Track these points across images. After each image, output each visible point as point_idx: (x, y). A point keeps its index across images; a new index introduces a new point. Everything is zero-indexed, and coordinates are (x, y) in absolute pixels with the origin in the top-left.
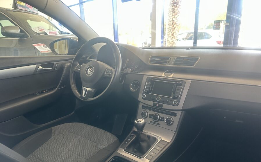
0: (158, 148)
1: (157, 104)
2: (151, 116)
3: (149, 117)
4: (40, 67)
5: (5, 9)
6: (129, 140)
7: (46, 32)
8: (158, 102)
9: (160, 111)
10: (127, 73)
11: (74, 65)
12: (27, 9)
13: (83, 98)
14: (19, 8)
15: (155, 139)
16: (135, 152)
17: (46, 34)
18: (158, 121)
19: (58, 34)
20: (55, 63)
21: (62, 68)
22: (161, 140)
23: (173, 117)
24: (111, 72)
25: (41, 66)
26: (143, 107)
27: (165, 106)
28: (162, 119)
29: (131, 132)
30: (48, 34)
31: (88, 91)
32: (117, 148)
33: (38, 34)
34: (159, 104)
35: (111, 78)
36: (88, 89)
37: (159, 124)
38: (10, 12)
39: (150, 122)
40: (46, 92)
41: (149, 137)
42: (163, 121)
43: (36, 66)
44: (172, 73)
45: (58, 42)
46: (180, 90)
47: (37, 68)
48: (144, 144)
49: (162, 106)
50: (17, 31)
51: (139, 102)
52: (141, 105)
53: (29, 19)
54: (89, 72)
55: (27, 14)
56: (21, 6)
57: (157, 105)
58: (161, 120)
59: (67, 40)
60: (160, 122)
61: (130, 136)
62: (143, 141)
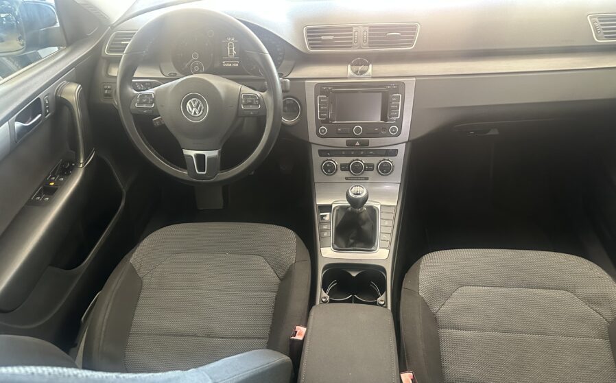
0: (386, 223)
1: (356, 141)
2: (345, 167)
3: (342, 170)
6: (325, 227)
8: (358, 136)
9: (362, 153)
13: (201, 177)
18: (364, 172)
20: (40, 96)
22: (381, 205)
23: (391, 158)
24: (260, 102)
26: (322, 153)
28: (370, 167)
29: (316, 211)
36: (208, 154)
37: (367, 178)
39: (347, 178)
42: (373, 170)
43: (6, 126)
46: (397, 102)
47: (12, 127)
49: (367, 144)
51: (311, 144)
52: (316, 150)
54: (195, 111)
57: (358, 144)
58: (369, 170)
60: (367, 174)
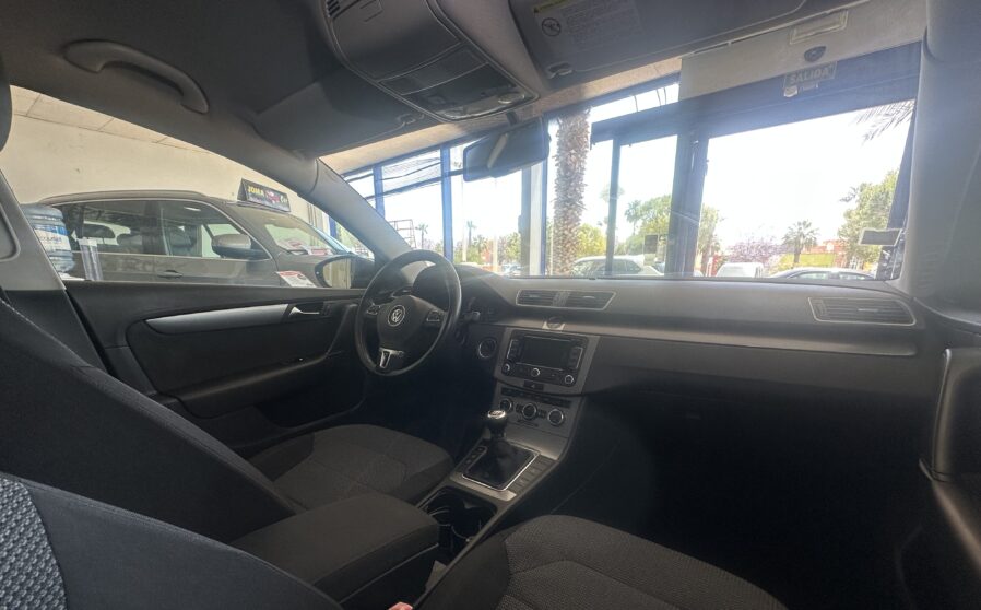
0: (533, 471)
1: (532, 384)
2: (520, 409)
3: (517, 410)
4: (295, 310)
5: (222, 200)
6: (473, 456)
7: (306, 248)
8: (534, 379)
9: (538, 398)
10: (472, 322)
11: (364, 306)
12: (267, 203)
13: (381, 370)
14: (251, 199)
15: (527, 455)
16: (486, 479)
17: (305, 252)
18: (535, 418)
19: (329, 252)
20: (325, 302)
21: (339, 312)
22: (540, 456)
23: (564, 410)
24: (440, 317)
25: (297, 307)
26: (504, 391)
27: (549, 388)
28: (542, 414)
29: (479, 441)
30: (310, 253)
31: (392, 356)
32: (448, 473)
33: (289, 252)
34: (536, 385)
35: (439, 329)
36: (391, 352)
37: (537, 425)
38: (232, 207)
39: (519, 421)
40: (305, 361)
41: (515, 450)
42: (544, 417)
43: (286, 306)
44: (561, 323)
45: (331, 264)
46: (578, 354)
47: (289, 310)
48: (504, 463)
49: (542, 387)
50: (245, 245)
51: (496, 380)
52: (499, 387)
53: (270, 222)
54: (395, 319)
55: (267, 212)
56: (254, 195)
57: (533, 386)
58: (541, 417)
59: (349, 260)
60: (537, 421)
61: (477, 450)
62: (503, 456)
